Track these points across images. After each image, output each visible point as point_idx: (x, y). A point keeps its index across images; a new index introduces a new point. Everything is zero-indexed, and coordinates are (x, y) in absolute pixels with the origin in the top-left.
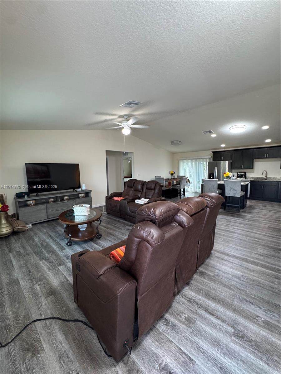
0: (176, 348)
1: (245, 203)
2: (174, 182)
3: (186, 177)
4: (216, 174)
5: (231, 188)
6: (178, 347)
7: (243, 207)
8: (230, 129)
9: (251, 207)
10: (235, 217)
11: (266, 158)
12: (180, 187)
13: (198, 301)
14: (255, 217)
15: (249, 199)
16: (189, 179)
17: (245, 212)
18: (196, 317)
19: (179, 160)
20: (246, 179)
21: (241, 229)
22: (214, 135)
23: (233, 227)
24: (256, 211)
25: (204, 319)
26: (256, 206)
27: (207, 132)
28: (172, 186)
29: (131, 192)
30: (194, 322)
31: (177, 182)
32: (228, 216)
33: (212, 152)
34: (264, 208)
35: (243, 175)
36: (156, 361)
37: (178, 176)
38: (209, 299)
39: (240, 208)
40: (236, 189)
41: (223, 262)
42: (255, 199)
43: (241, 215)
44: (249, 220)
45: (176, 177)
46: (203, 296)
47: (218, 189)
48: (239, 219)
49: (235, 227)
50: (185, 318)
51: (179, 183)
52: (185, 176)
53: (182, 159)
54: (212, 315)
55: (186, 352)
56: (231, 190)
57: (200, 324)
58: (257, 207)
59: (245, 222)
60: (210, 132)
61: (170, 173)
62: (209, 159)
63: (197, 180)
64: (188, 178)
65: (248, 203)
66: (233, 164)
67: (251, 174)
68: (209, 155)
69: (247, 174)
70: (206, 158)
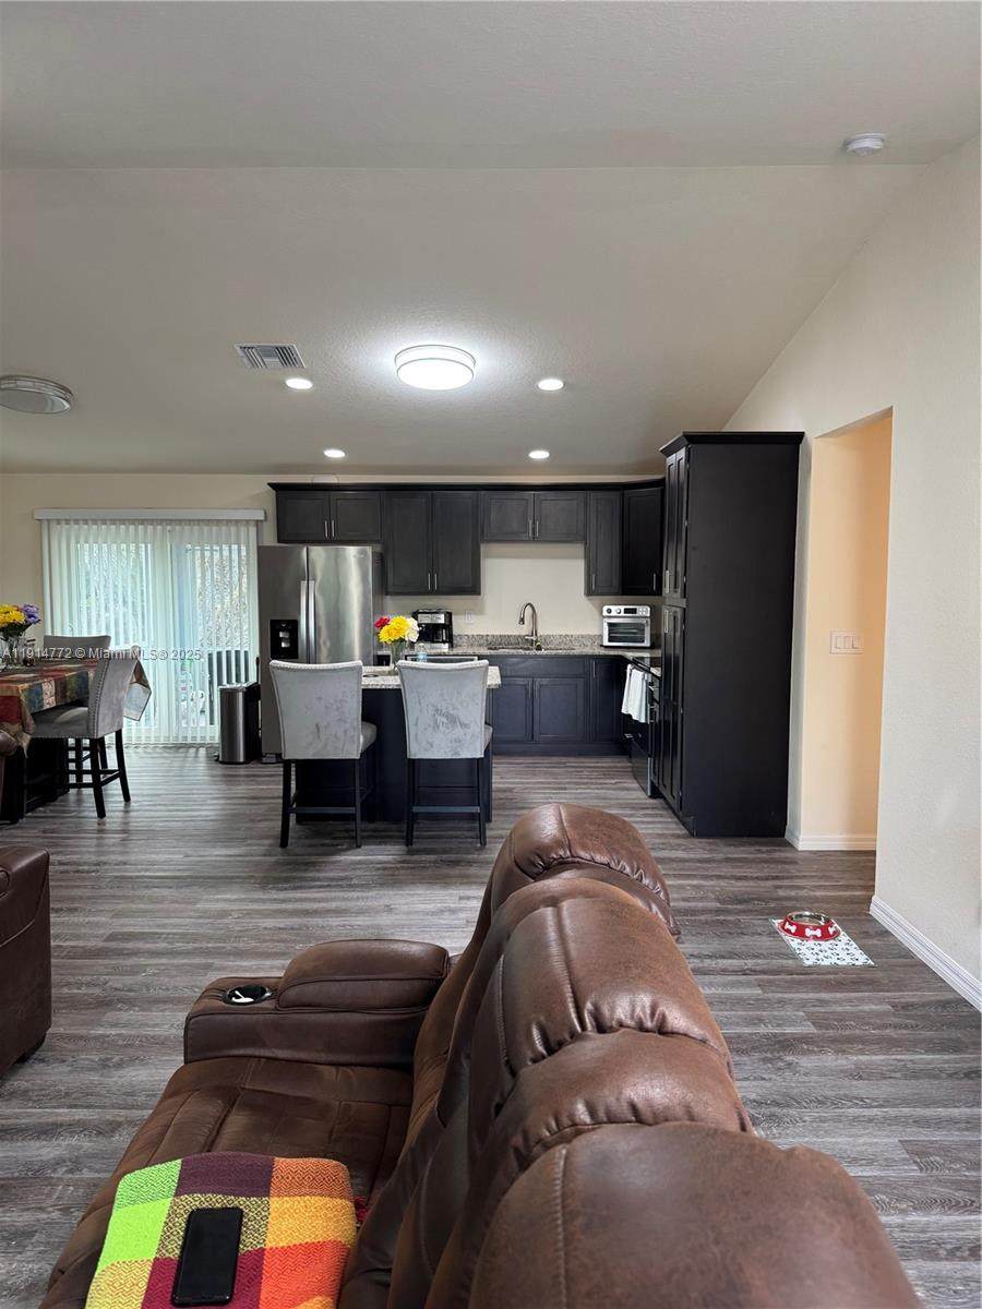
2: (39, 693)
4: (309, 625)
5: (438, 711)
8: (400, 361)
12: (89, 722)
16: (140, 666)
22: (298, 384)
27: (266, 352)
28: (30, 721)
31: (61, 685)
33: (273, 486)
35: (439, 626)
37: (51, 641)
40: (462, 715)
47: (363, 720)
51: (76, 695)
53: (60, 514)
56: (436, 726)
60: (286, 356)
62: (253, 530)
66: (390, 565)
67: (473, 619)
68: (252, 499)
69: (453, 617)
70: (237, 522)
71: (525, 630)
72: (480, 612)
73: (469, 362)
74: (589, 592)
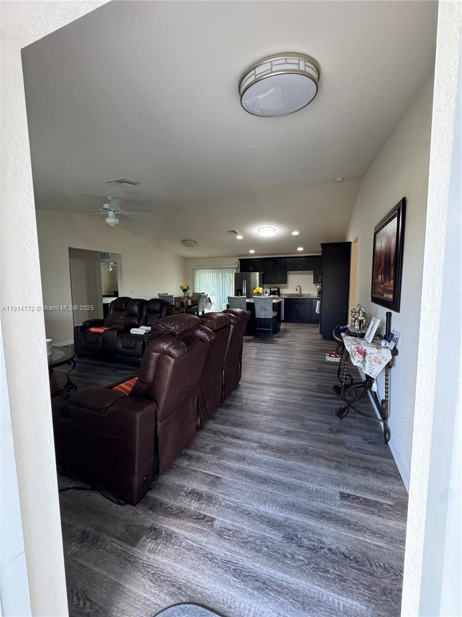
0: (202, 474)
1: (278, 327)
2: (188, 302)
3: (206, 294)
4: (244, 291)
5: (261, 307)
6: (204, 473)
7: (276, 331)
8: (259, 231)
9: (285, 331)
10: (266, 343)
11: (300, 270)
12: (197, 308)
13: (224, 431)
14: (288, 342)
15: (283, 321)
16: (209, 298)
17: (279, 337)
18: (222, 445)
19: (194, 270)
20: (279, 296)
21: (272, 355)
22: (239, 237)
23: (264, 354)
24: (290, 335)
25: (230, 444)
26: (290, 329)
27: (230, 232)
28: (185, 307)
29: (121, 318)
30: (220, 449)
31: (192, 302)
32: (259, 342)
33: (239, 259)
34: (297, 331)
35: (276, 291)
36: (181, 490)
37: (194, 294)
38: (235, 427)
39: (273, 333)
40: (267, 308)
41: (251, 390)
42: (290, 322)
43: (273, 341)
44: (283, 345)
45: (191, 295)
46: (230, 426)
47: (247, 309)
48: (270, 345)
49: (266, 354)
50: (211, 449)
51: (195, 304)
52: (204, 293)
53: (198, 267)
54: (239, 439)
55: (213, 474)
56: (261, 311)
57: (226, 449)
58: (292, 331)
59: (278, 348)
60: (235, 233)
61: (181, 288)
62: (235, 269)
63: (220, 299)
64: (208, 296)
65: (283, 326)
66: (265, 277)
67: (285, 290)
68: (235, 263)
69: (280, 289)
70: (231, 268)
71: (298, 292)
72: (287, 288)
73: (274, 230)
74: (314, 283)
